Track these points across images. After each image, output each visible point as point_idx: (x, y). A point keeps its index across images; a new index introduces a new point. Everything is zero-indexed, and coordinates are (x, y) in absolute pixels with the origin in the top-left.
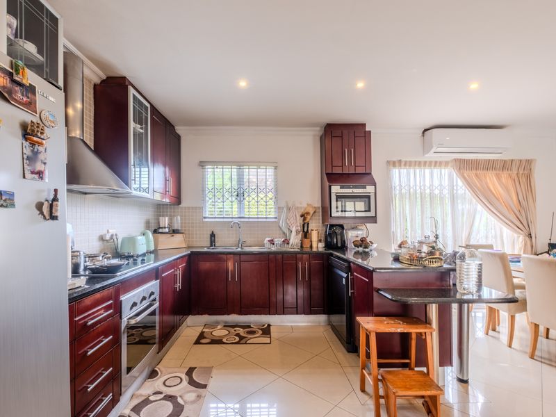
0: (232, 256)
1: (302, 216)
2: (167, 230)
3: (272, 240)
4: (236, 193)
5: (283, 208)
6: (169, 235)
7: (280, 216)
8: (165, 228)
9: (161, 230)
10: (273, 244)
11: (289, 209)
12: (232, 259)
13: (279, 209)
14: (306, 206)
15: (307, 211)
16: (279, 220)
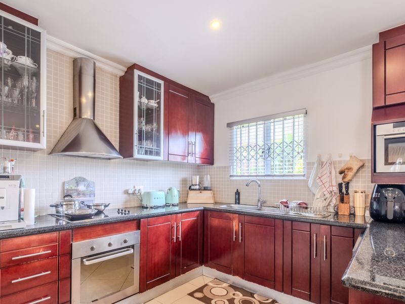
0: (237, 215)
1: (341, 173)
2: (197, 187)
3: (286, 203)
4: (261, 150)
5: (313, 163)
6: (198, 192)
7: (309, 173)
8: (196, 185)
9: (193, 187)
10: (288, 207)
11: (321, 164)
12: (237, 219)
13: (309, 165)
14: (348, 158)
15: (349, 166)
16: (308, 178)
